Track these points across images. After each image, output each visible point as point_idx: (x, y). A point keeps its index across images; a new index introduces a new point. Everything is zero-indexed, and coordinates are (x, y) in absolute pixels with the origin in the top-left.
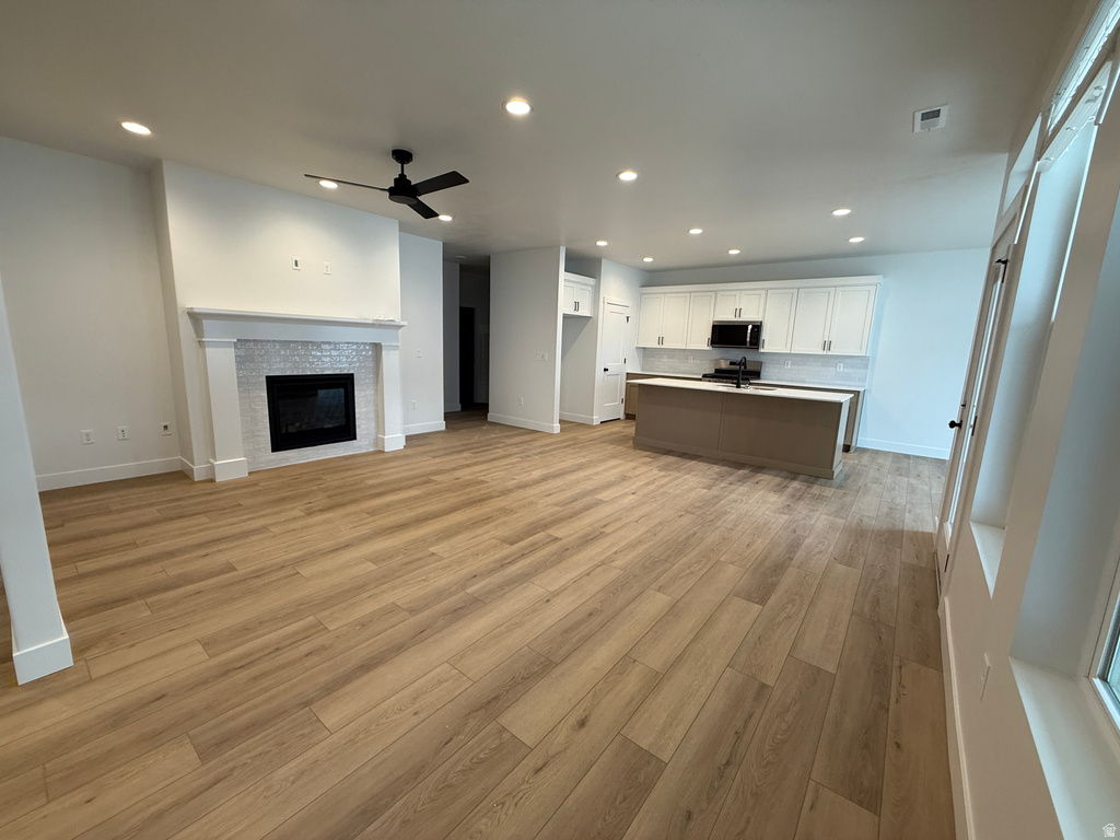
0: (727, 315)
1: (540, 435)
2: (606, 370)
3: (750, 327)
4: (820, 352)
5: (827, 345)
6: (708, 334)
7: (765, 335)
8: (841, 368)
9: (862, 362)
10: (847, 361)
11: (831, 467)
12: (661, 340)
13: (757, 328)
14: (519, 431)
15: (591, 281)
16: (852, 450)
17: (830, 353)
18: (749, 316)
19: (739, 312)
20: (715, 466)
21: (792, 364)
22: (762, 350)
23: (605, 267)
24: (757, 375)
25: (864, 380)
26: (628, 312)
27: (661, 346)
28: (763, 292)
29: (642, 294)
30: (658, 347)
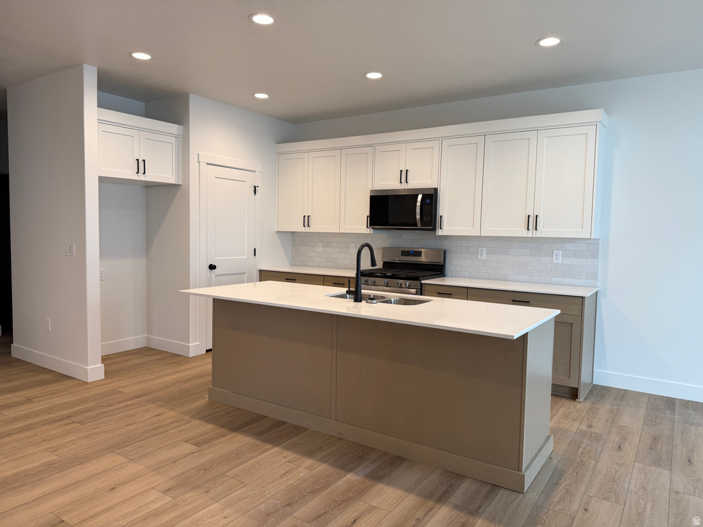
0: (389, 183)
1: (71, 383)
2: (212, 267)
3: (420, 197)
4: (521, 232)
5: (532, 222)
6: (365, 210)
7: (445, 208)
8: (559, 258)
9: (589, 247)
10: (568, 246)
11: (519, 468)
12: (307, 221)
13: (431, 198)
14: (42, 377)
15: (173, 128)
16: (582, 394)
17: (538, 234)
18: (419, 181)
19: (404, 175)
20: (309, 462)
21: (489, 253)
22: (440, 232)
23: (196, 108)
24: (438, 269)
25: (594, 276)
26: (253, 179)
27: (307, 230)
28: (436, 144)
29: (280, 154)
30: (306, 231)
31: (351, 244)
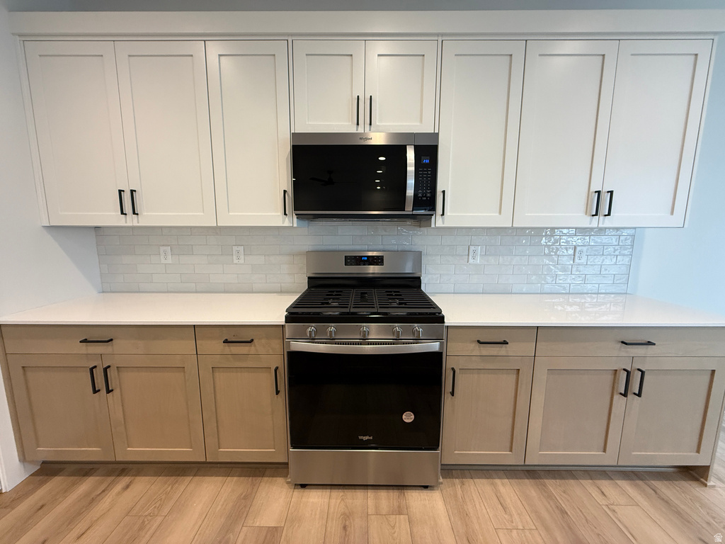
3: (411, 155)
7: (447, 176)
13: (428, 152)
21: (485, 254)
22: (438, 221)
27: (131, 221)
29: (25, 37)
30: (129, 224)
31: (235, 248)
